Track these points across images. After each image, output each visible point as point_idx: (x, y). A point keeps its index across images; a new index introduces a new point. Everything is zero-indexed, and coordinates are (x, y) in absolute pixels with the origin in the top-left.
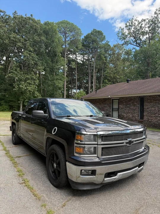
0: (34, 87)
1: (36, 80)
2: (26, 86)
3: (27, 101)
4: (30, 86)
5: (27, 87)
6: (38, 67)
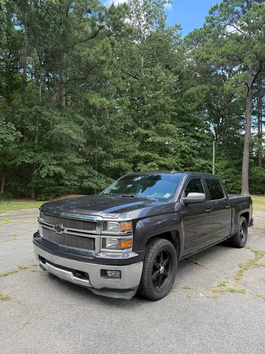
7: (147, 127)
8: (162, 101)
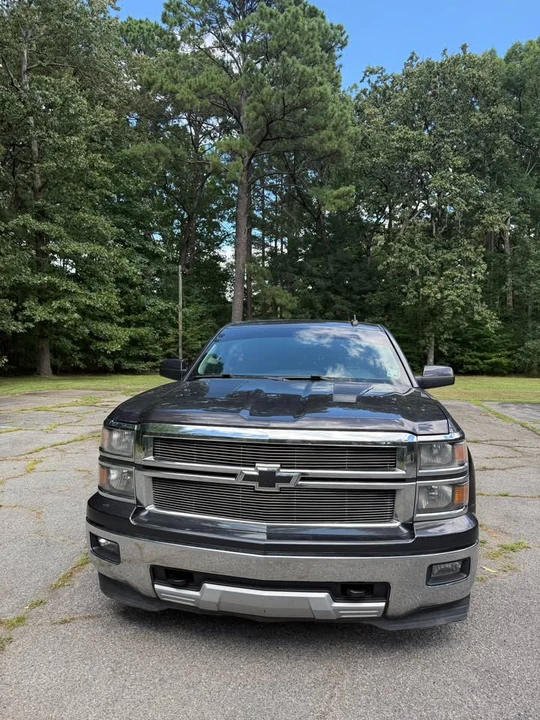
0: (468, 289)
1: (479, 263)
2: (441, 290)
3: (446, 340)
4: (457, 288)
5: (446, 292)
6: (484, 218)
7: (41, 215)
8: (82, 161)
